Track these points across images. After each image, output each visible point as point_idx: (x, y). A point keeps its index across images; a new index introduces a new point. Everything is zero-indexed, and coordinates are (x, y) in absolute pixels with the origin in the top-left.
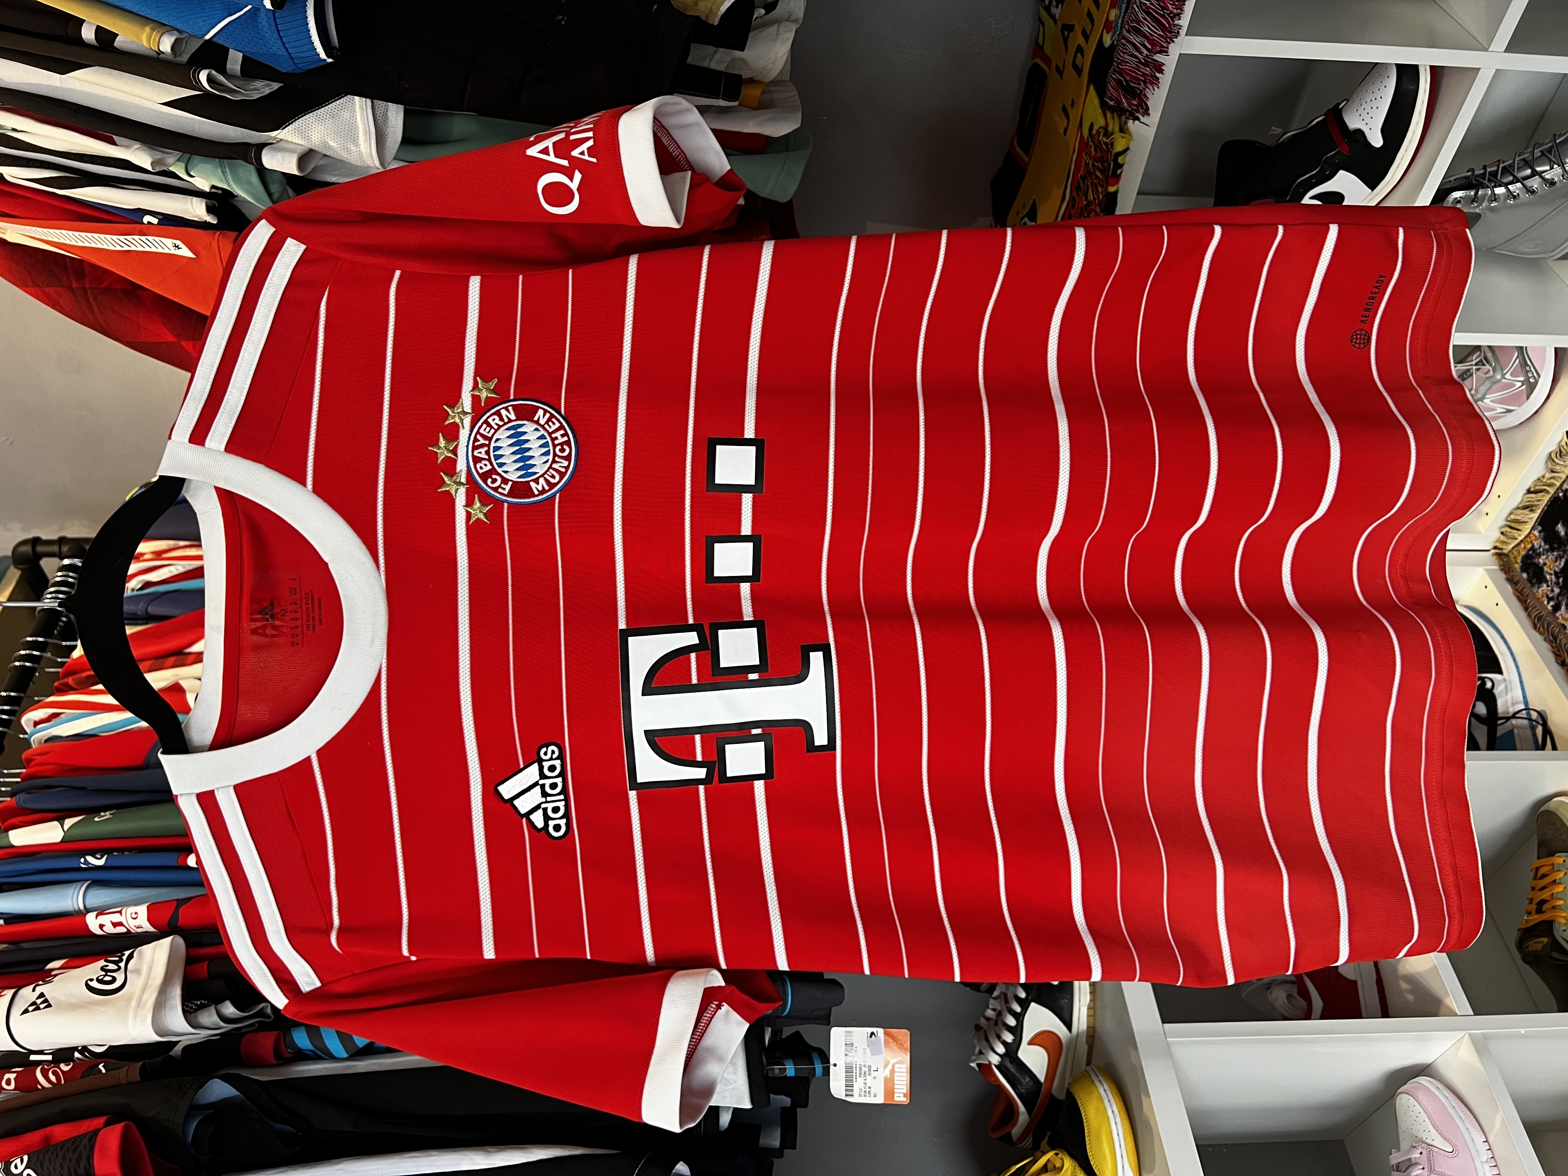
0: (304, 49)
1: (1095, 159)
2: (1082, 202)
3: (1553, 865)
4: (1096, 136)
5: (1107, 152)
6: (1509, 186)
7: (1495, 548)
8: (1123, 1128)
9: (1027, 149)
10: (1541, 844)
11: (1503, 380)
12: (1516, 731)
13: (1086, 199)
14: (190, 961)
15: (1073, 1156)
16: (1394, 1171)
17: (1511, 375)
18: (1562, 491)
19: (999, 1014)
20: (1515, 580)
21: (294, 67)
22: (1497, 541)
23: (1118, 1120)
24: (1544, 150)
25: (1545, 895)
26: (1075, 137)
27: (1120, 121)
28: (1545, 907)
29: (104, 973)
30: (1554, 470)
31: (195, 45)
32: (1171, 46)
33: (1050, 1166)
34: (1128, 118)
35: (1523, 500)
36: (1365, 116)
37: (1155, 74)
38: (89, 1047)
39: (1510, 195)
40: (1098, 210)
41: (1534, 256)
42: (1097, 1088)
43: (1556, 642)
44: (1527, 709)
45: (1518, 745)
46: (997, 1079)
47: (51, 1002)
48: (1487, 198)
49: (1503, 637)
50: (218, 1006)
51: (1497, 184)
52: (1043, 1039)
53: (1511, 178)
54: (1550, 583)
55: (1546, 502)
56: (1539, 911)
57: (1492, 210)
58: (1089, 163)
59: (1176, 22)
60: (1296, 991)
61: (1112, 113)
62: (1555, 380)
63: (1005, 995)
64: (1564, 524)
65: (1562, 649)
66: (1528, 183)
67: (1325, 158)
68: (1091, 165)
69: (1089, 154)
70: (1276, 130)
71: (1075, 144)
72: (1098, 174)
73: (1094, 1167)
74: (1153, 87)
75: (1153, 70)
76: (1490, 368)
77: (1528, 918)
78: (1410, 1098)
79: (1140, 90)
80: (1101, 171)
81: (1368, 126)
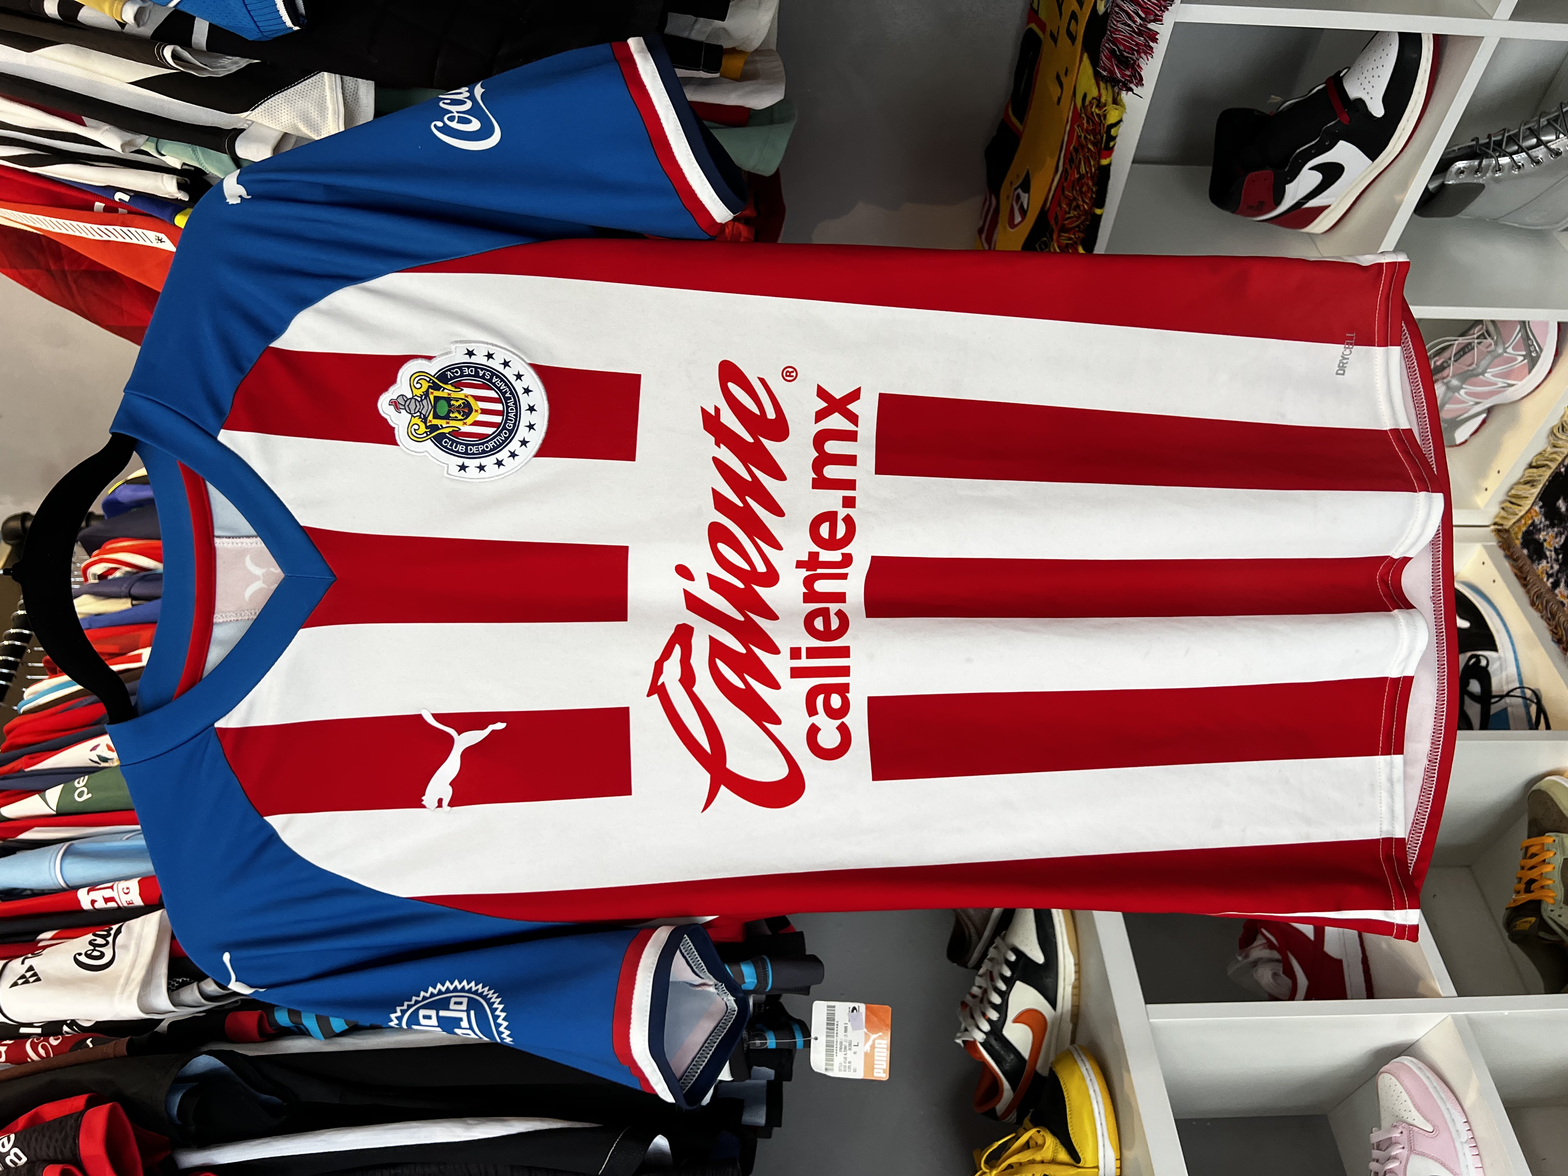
0: (270, 17)
1: (1087, 131)
2: (1075, 174)
3: (1543, 844)
4: (1089, 108)
5: (1100, 124)
6: (1513, 156)
7: (1495, 524)
8: (1104, 1105)
9: (1021, 117)
10: (1532, 823)
11: (1505, 354)
12: (1509, 709)
13: (1079, 172)
15: (1055, 1134)
16: (1374, 1149)
17: (1513, 349)
18: (1564, 466)
19: (985, 992)
20: (1515, 557)
21: (260, 35)
22: (1497, 516)
23: (1100, 1099)
24: (1550, 119)
25: (1533, 874)
26: (1068, 107)
27: (1113, 92)
28: (1533, 887)
30: (1556, 446)
31: (160, 16)
32: (1166, 15)
33: (1032, 1143)
34: (1121, 89)
35: (1524, 475)
36: (1365, 85)
37: (1149, 43)
38: (79, 1022)
39: (1516, 165)
40: (1091, 184)
41: (1539, 228)
42: (1080, 1068)
43: (1554, 619)
44: (1522, 687)
45: (1512, 724)
46: (982, 1056)
48: (1491, 168)
49: (1499, 614)
50: (200, 984)
51: (1502, 154)
52: (1029, 1017)
53: (1516, 148)
54: (1549, 560)
55: (1547, 477)
56: (1528, 890)
57: (1497, 180)
58: (1081, 136)
60: (1281, 970)
61: (1106, 82)
62: (1558, 354)
63: (991, 973)
64: (1564, 499)
65: (1560, 627)
66: (1533, 152)
67: (1324, 128)
68: (1083, 138)
69: (1081, 126)
70: (1275, 99)
71: (1069, 114)
72: (1090, 146)
73: (1075, 1145)
74: (1147, 57)
75: (1148, 39)
76: (1492, 342)
77: (1517, 897)
78: (1392, 1077)
79: (1133, 60)
80: (1094, 144)
81: (1370, 96)
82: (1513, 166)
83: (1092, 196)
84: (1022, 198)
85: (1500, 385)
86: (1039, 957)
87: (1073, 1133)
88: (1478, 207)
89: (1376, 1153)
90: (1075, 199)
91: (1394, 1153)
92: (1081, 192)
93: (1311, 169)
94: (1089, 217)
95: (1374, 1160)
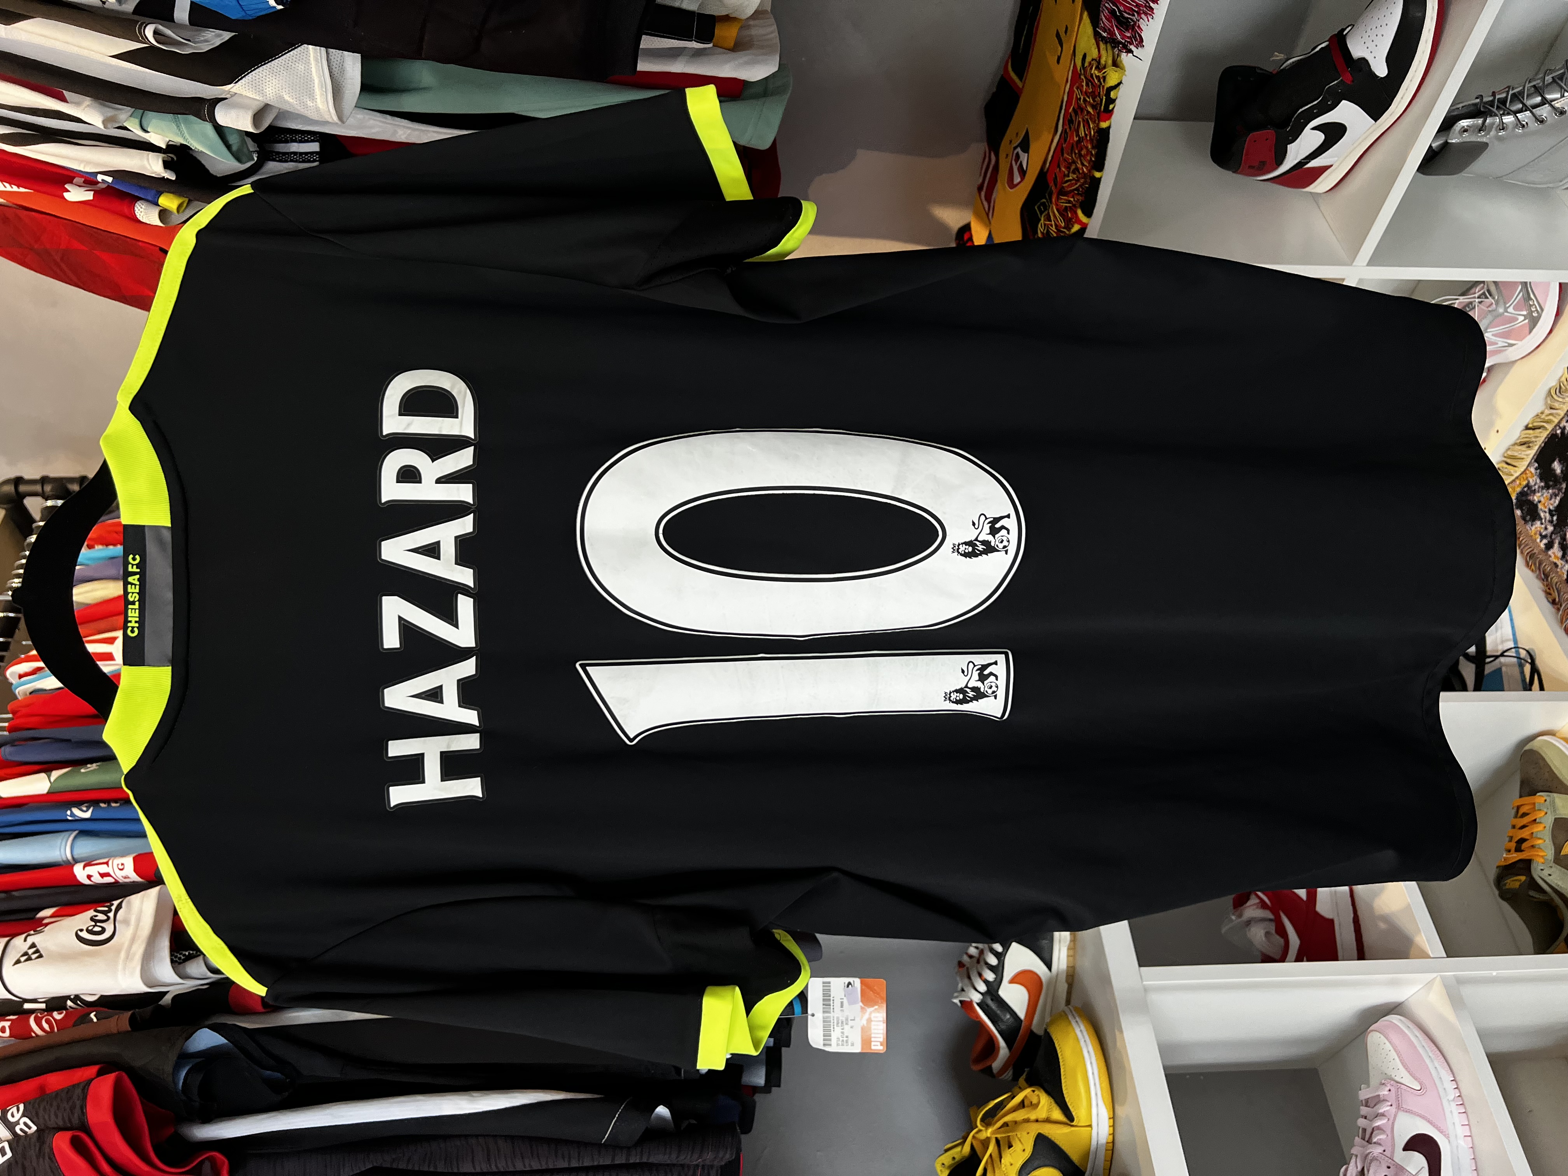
1: (1086, 93)
2: (1073, 139)
3: (1534, 804)
4: (1089, 69)
5: (1099, 87)
6: (1517, 115)
8: (1098, 1068)
9: (1021, 74)
10: (1522, 783)
11: (1506, 314)
12: (1504, 669)
13: (1078, 135)
15: (1049, 1093)
16: (1363, 1105)
17: (1514, 309)
18: (1560, 428)
19: (982, 953)
21: (243, 14)
23: (1094, 1059)
24: (1556, 76)
25: (1525, 834)
26: (1068, 68)
27: (1113, 53)
28: (1523, 846)
29: (93, 924)
30: (1553, 407)
33: (1027, 1103)
34: (1121, 51)
35: (1522, 435)
36: (1368, 44)
37: (1149, 4)
38: (82, 997)
39: (1520, 124)
40: (1090, 147)
41: (1542, 186)
42: (1073, 1029)
43: (1549, 581)
44: (1516, 647)
46: (978, 1016)
48: (1495, 126)
51: (1506, 112)
52: (1025, 978)
53: (1520, 106)
54: (1545, 522)
55: (1543, 439)
57: (1500, 139)
58: (1080, 98)
60: (1274, 929)
61: (1106, 43)
62: (1558, 314)
64: (1560, 462)
65: (1553, 588)
66: (1537, 111)
67: (1328, 87)
68: (1082, 100)
70: (1278, 57)
71: (1068, 74)
72: (1089, 109)
73: (1069, 1104)
74: (1147, 18)
76: (1493, 301)
77: (1507, 856)
78: (1382, 1036)
79: (1133, 21)
80: (1093, 107)
81: (1373, 55)
82: (1517, 125)
83: (1091, 159)
84: (1021, 159)
85: (1501, 344)
87: (1067, 1093)
88: (1480, 165)
89: (1364, 1110)
90: (1074, 162)
91: (1381, 1111)
93: (1314, 129)
94: (1088, 181)
95: (1362, 1117)
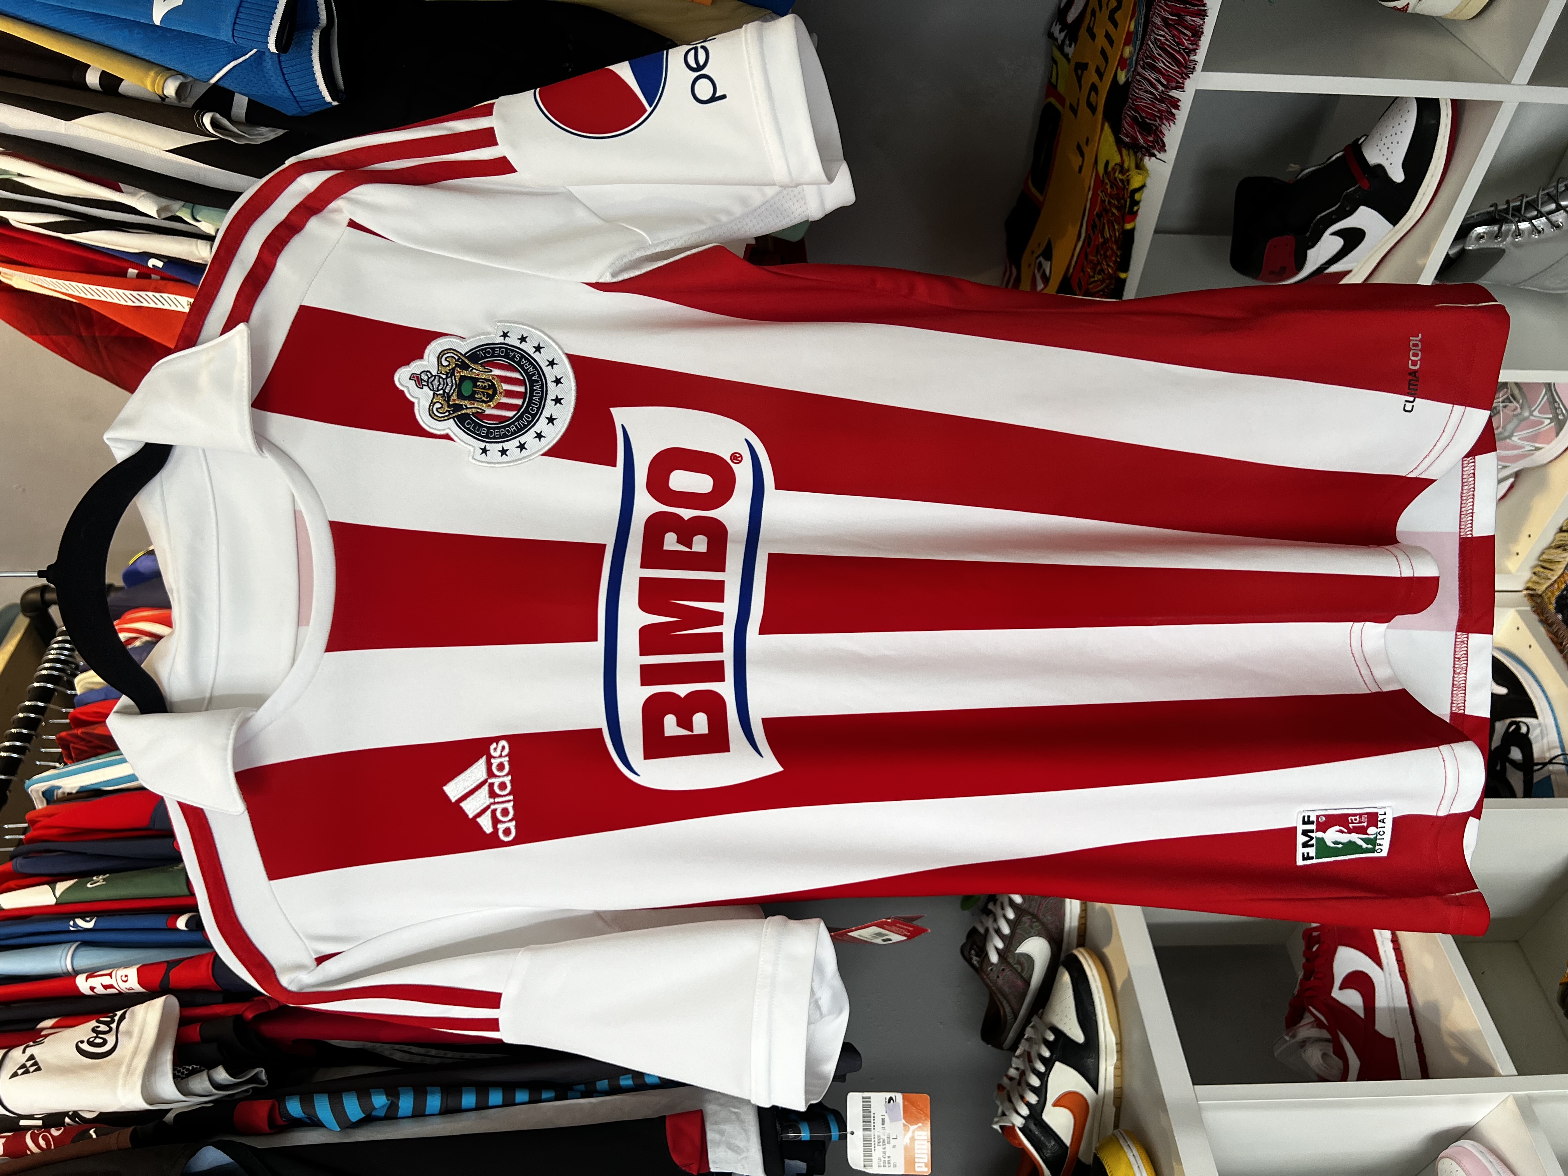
0: (310, 91)
1: (1111, 196)
2: (1099, 239)
5: (1123, 190)
6: (1533, 221)
7: (1527, 589)
9: (1041, 187)
11: (1531, 417)
12: (1553, 777)
13: (1103, 236)
14: (183, 1022)
17: (1539, 412)
19: (1023, 1074)
20: (1550, 621)
21: (299, 110)
22: (1529, 581)
26: (1090, 175)
27: (1136, 157)
29: (95, 1035)
31: (200, 90)
32: (1187, 82)
34: (1144, 155)
35: (1554, 539)
36: (1385, 150)
37: (1171, 110)
38: (80, 1113)
39: (1535, 230)
40: (1115, 247)
41: (1560, 292)
42: (1126, 1153)
44: (1564, 754)
45: (1556, 794)
46: (1020, 1142)
47: (40, 1065)
48: (1511, 233)
49: (1536, 680)
50: (212, 1071)
51: (1521, 219)
52: (1068, 1100)
53: (1535, 213)
57: (1518, 245)
58: (1105, 200)
59: (1192, 58)
60: (1331, 1049)
61: (1128, 150)
63: (1029, 1054)
66: (1553, 217)
67: (1344, 194)
68: (1106, 202)
69: (1104, 191)
70: (1294, 167)
71: (1091, 182)
72: (1114, 211)
74: (1169, 123)
75: (1169, 106)
76: (1518, 405)
78: (1454, 1163)
79: (1156, 127)
80: (1118, 208)
81: (1389, 161)
82: (1533, 231)
83: (1116, 259)
84: (1044, 266)
85: (1528, 448)
86: (1078, 1036)
88: (1498, 271)
90: (1099, 263)
92: (1106, 257)
93: (1333, 234)
94: (1114, 282)
